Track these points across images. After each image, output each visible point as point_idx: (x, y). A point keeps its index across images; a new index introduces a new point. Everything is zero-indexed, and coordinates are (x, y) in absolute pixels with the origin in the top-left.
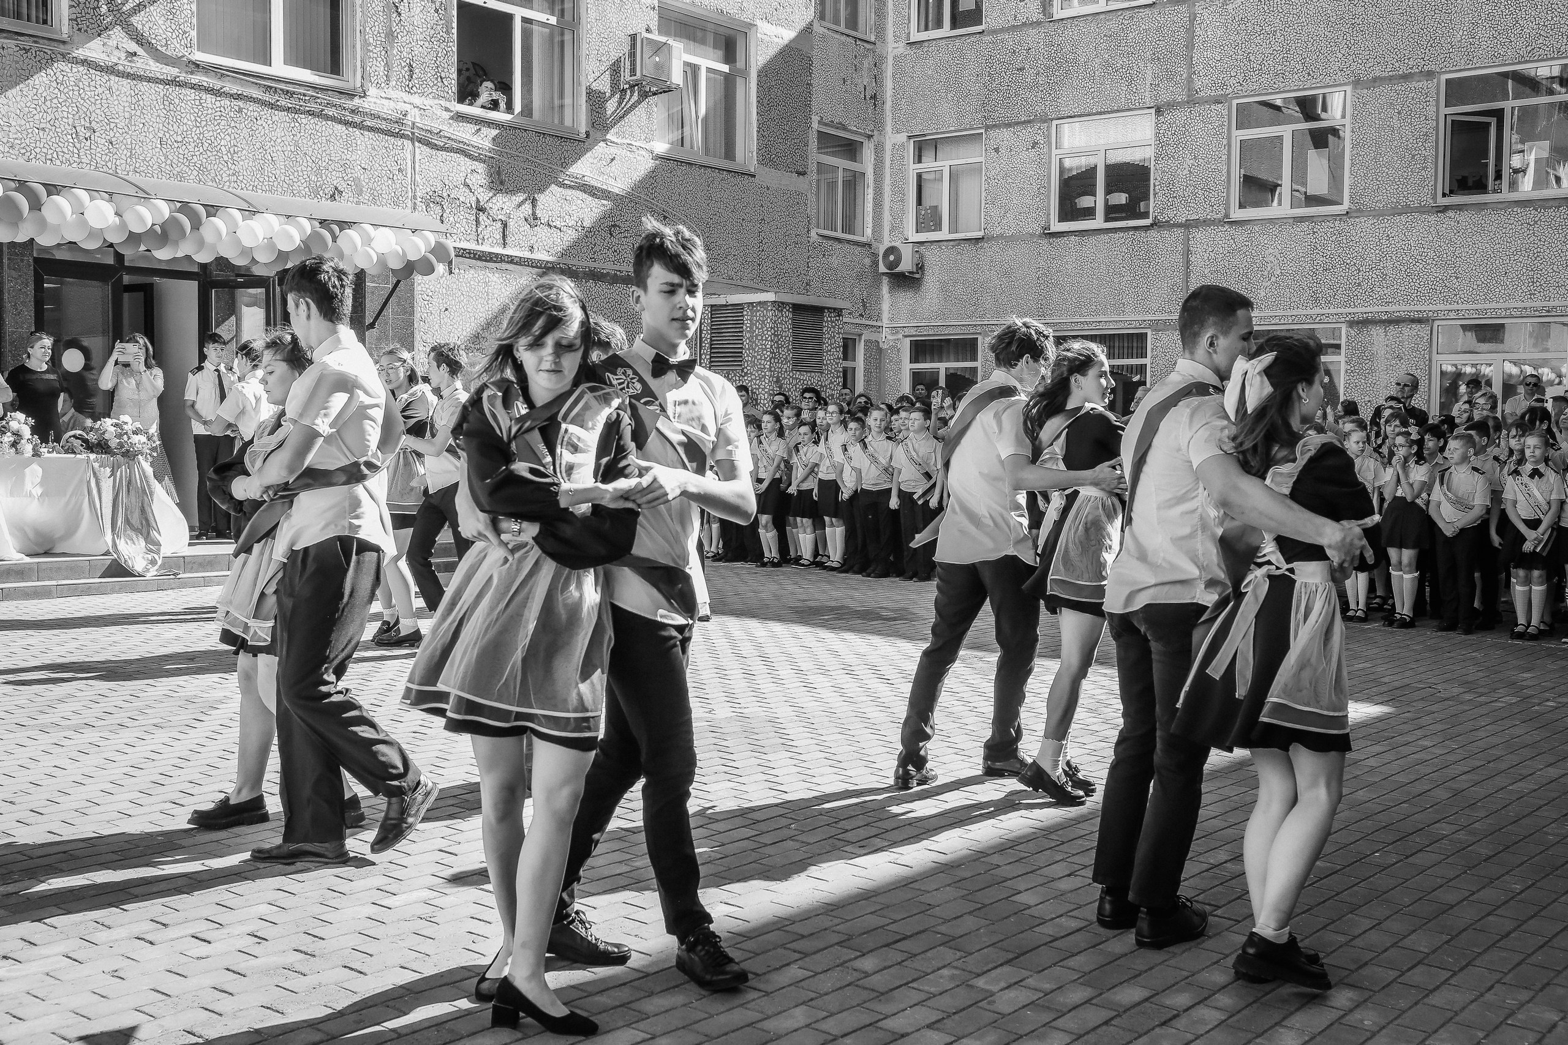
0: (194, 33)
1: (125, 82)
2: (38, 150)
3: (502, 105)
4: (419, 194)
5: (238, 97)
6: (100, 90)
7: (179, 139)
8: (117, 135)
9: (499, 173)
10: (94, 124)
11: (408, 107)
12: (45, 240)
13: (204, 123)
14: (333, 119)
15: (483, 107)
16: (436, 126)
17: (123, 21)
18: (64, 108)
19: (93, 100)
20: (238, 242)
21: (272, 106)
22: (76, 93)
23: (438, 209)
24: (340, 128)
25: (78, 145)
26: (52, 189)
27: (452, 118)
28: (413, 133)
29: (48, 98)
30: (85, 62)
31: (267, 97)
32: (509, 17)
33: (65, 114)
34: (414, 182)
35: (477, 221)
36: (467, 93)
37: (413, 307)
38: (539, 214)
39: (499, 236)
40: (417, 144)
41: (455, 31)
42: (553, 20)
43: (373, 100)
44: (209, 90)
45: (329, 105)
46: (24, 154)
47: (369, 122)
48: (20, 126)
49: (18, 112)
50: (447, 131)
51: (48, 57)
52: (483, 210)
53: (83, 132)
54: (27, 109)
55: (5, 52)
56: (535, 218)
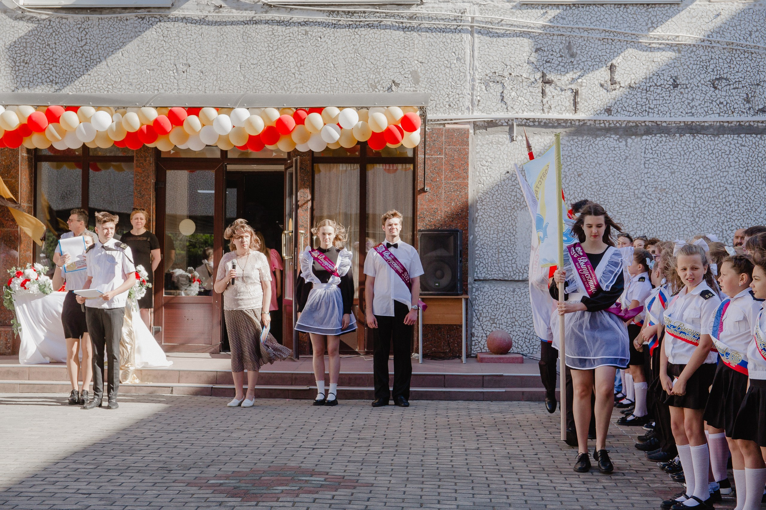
1: (213, 28)
2: (149, 84)
4: (477, 77)
5: (306, 23)
6: (195, 36)
7: (255, 62)
8: (207, 66)
9: (569, 47)
10: (190, 62)
11: (466, 6)
13: (275, 48)
14: (391, 27)
16: (497, 17)
18: (168, 53)
19: (189, 44)
21: (334, 25)
22: (177, 41)
23: (499, 88)
25: (177, 77)
27: (515, 7)
28: (472, 27)
29: (157, 48)
30: (185, 20)
31: (331, 19)
33: (169, 57)
34: (473, 68)
35: (543, 93)
37: (467, 173)
38: (617, 78)
39: (569, 103)
40: (476, 35)
43: (430, 5)
44: (279, 23)
45: (387, 15)
46: (139, 89)
47: (426, 24)
48: (137, 70)
49: (136, 61)
50: (509, 18)
51: (158, 20)
52: (549, 82)
53: (181, 67)
54: (142, 58)
55: (128, 22)
56: (613, 82)
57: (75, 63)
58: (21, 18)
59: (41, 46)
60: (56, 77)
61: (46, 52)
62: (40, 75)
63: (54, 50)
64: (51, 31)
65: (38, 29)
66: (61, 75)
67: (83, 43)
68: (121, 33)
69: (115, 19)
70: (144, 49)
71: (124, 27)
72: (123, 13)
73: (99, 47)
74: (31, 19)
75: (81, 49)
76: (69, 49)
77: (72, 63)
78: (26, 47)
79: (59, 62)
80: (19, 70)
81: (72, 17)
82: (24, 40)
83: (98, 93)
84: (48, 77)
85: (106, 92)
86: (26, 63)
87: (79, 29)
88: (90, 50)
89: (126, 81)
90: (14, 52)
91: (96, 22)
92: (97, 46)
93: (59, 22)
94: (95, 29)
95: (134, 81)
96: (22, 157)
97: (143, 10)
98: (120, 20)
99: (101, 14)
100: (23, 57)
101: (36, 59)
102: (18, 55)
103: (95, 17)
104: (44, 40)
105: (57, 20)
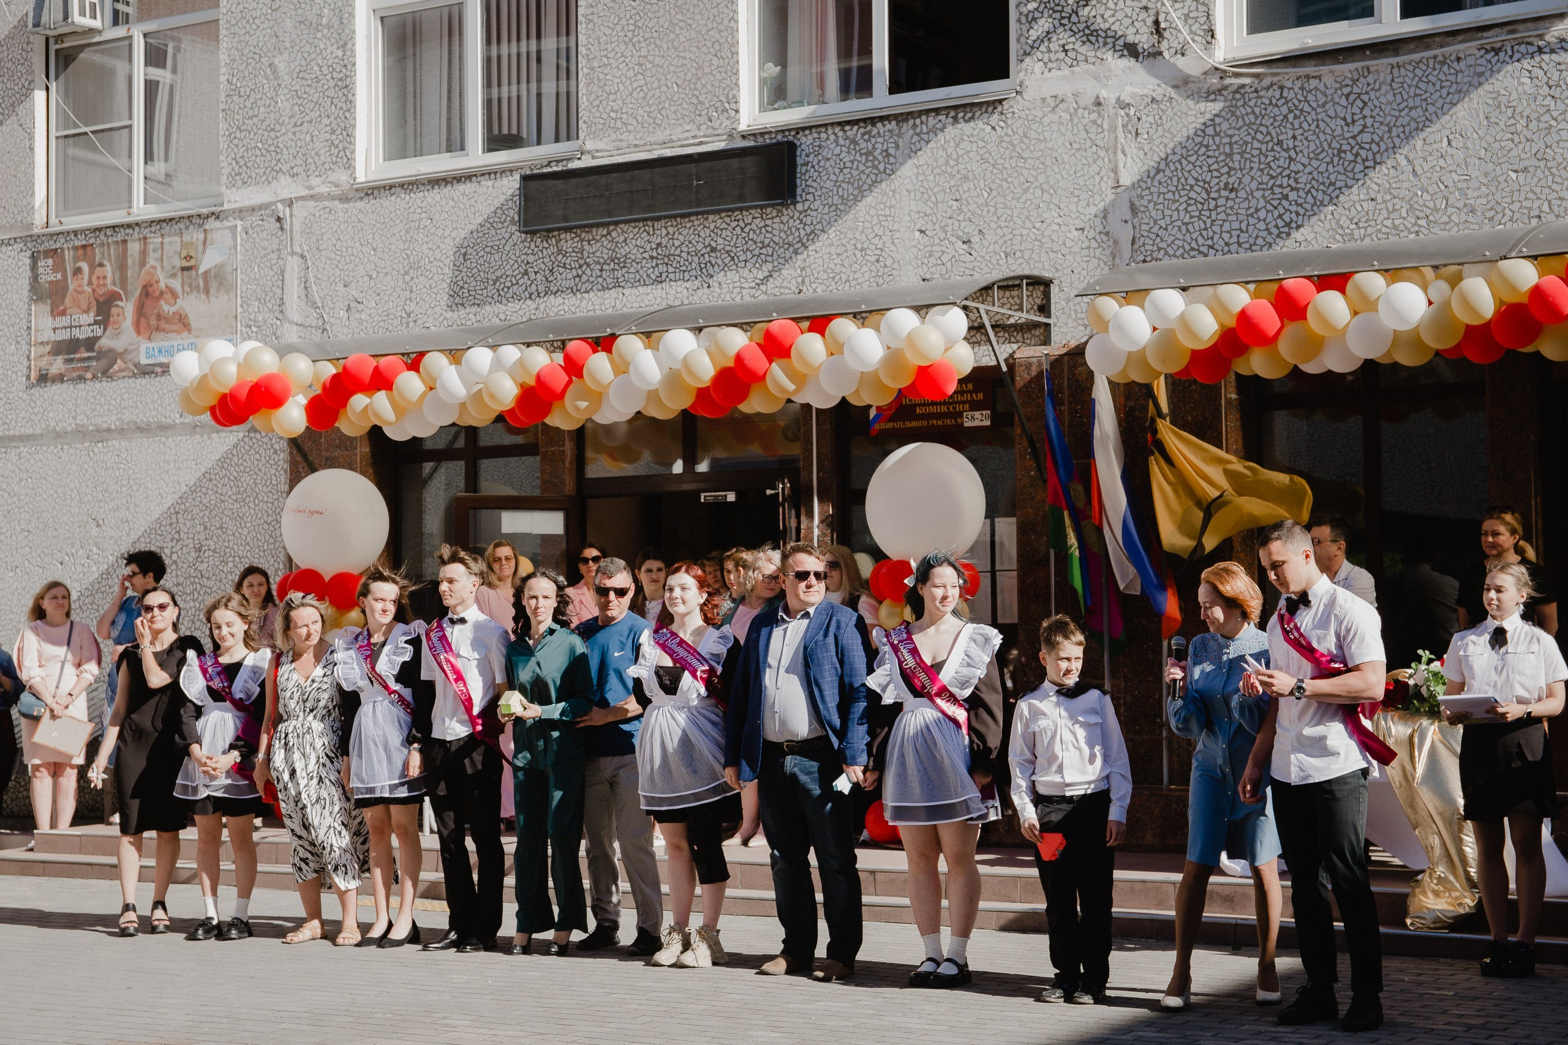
46: (1491, 219)
48: (1486, 175)
49: (1482, 153)
51: (1536, 49)
54: (1497, 145)
55: (1462, 64)
57: (1341, 177)
58: (1220, 91)
59: (1264, 147)
60: (1298, 214)
61: (1275, 159)
62: (1262, 214)
63: (1292, 153)
64: (1285, 110)
65: (1257, 110)
66: (1308, 207)
67: (1356, 129)
68: (1444, 92)
69: (1431, 62)
70: (1502, 124)
71: (1452, 78)
72: (1448, 45)
73: (1394, 133)
74: (1239, 91)
75: (1353, 142)
76: (1325, 145)
77: (1333, 178)
78: (1230, 155)
79: (1303, 179)
80: (1217, 207)
81: (1330, 74)
82: (1227, 140)
83: (1392, 239)
84: (1280, 216)
85: (1412, 236)
86: (1232, 190)
87: (1347, 96)
88: (1373, 141)
89: (1460, 205)
90: (1205, 169)
91: (1385, 75)
92: (1390, 131)
93: (1302, 88)
94: (1383, 91)
95: (1479, 201)
96: (1229, 401)
97: (1498, 30)
98: (1443, 63)
99: (1397, 55)
100: (1224, 178)
101: (1252, 178)
102: (1215, 174)
103: (1382, 64)
104: (1269, 133)
105: (1298, 84)
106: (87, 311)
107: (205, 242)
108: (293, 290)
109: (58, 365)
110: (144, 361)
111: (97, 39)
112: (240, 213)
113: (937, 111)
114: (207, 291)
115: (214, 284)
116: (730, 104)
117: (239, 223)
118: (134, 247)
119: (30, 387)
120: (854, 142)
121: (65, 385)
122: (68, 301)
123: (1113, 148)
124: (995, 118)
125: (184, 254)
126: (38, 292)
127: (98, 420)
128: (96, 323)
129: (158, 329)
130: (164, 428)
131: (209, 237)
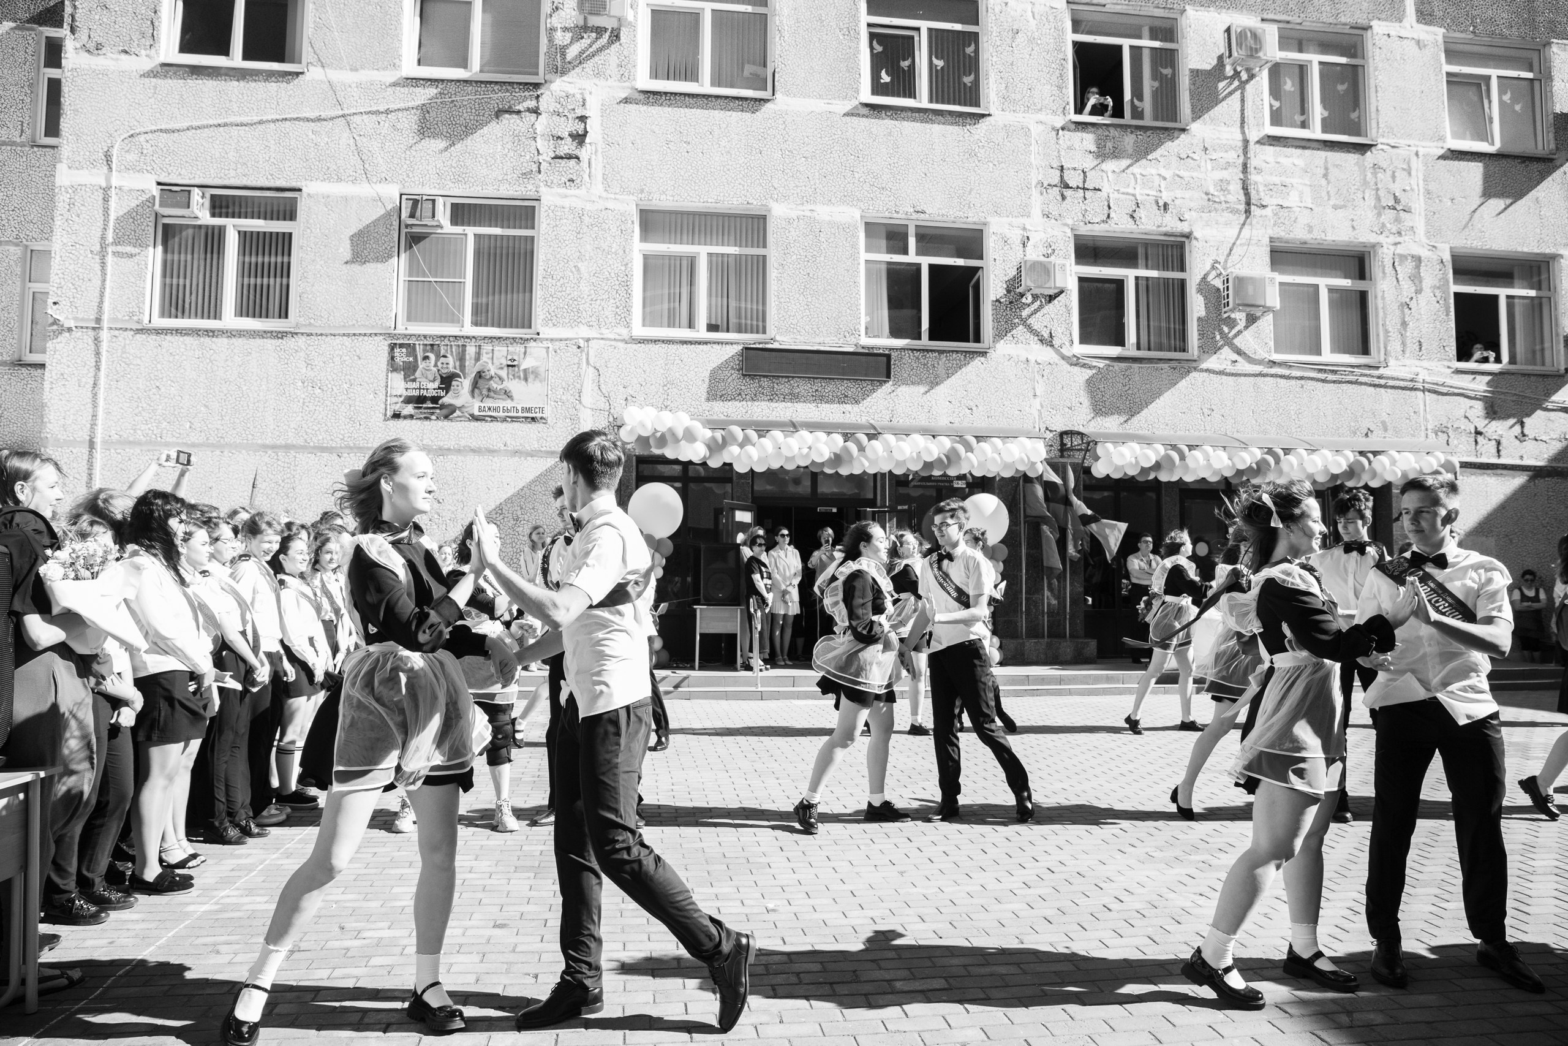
0: (1272, 344)
1: (1231, 378)
2: (1180, 425)
3: (1492, 359)
4: (1429, 427)
5: (1302, 378)
6: (1217, 385)
7: (1264, 409)
8: (1227, 411)
9: (1493, 407)
10: (1213, 406)
11: (1419, 370)
12: (1189, 478)
13: (1279, 397)
14: (1365, 384)
15: (1476, 361)
16: (1441, 380)
17: (1229, 343)
18: (1196, 399)
19: (1212, 392)
20: (1304, 470)
21: (1324, 381)
22: (1203, 389)
23: (1445, 436)
24: (1372, 389)
25: (1204, 420)
26: (1191, 447)
27: (1453, 373)
28: (1423, 387)
29: (1185, 394)
30: (1207, 370)
31: (1320, 375)
32: (1495, 298)
33: (1196, 402)
34: (1426, 420)
35: (1476, 442)
36: (1463, 354)
38: (1526, 432)
39: (1494, 451)
40: (1427, 393)
41: (1452, 314)
42: (1532, 293)
43: (1393, 368)
44: (1282, 377)
45: (1362, 375)
46: (1172, 429)
47: (1391, 383)
48: (1170, 412)
50: (1449, 382)
51: (1187, 371)
52: (1480, 433)
53: (1207, 412)
56: (1524, 435)
57: (1121, 405)
58: (1076, 364)
62: (1091, 415)
64: (1100, 376)
66: (1108, 415)
67: (1125, 388)
68: (1156, 380)
69: (1151, 368)
70: (1175, 395)
71: (1159, 375)
72: (1157, 363)
73: (1139, 392)
74: (1084, 366)
75: (1124, 393)
77: (1117, 405)
81: (1118, 366)
88: (1131, 394)
89: (1161, 422)
91: (1136, 370)
99: (1138, 364)
103: (1136, 366)
106: (434, 381)
107: (525, 353)
108: (589, 388)
109: (409, 409)
110: (477, 413)
111: (439, 231)
112: (552, 340)
113: (957, 352)
114: (526, 379)
115: (531, 378)
116: (854, 332)
117: (550, 345)
118: (471, 350)
119: (385, 420)
120: (918, 358)
121: (414, 421)
122: (418, 374)
123: (1033, 380)
124: (982, 359)
125: (509, 357)
126: (393, 366)
127: (442, 444)
128: (439, 388)
129: (488, 396)
130: (491, 452)
131: (528, 350)
